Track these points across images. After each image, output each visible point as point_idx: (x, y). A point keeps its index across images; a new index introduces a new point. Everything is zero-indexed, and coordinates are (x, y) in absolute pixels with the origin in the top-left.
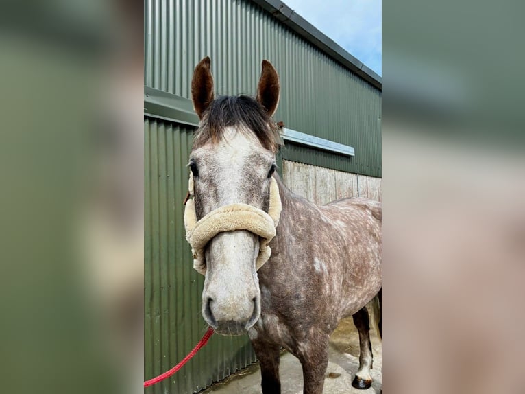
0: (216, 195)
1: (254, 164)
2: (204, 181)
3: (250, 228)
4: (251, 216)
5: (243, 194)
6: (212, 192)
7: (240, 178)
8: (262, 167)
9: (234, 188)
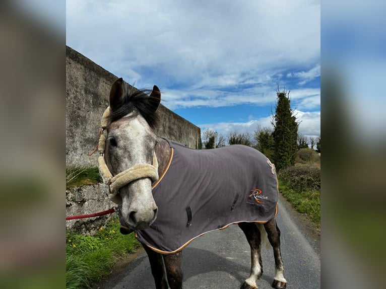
0: (130, 157)
1: (148, 141)
2: (121, 149)
3: (150, 175)
4: (149, 170)
5: (145, 157)
6: (126, 155)
7: (142, 148)
8: (152, 142)
9: (140, 153)
